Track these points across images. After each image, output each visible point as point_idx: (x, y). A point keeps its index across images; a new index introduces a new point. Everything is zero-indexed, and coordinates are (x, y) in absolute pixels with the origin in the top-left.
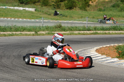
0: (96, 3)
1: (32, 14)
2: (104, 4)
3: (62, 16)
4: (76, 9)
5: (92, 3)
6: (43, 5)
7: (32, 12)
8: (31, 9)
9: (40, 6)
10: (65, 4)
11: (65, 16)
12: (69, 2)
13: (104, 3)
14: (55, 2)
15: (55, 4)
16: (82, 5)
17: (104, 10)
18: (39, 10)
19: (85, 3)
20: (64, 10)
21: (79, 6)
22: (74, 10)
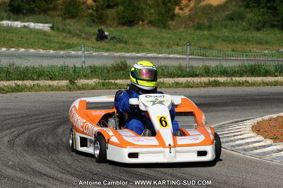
0: (190, 10)
1: (44, 37)
2: (208, 14)
3: (115, 40)
4: (143, 25)
5: (181, 12)
6: (67, 16)
7: (44, 33)
8: (41, 25)
9: (60, 19)
10: (118, 14)
11: (122, 41)
12: (127, 9)
13: (210, 11)
16: (159, 15)
17: (210, 28)
18: (61, 27)
19: (165, 12)
20: (117, 26)
21: (149, 19)
22: (140, 28)
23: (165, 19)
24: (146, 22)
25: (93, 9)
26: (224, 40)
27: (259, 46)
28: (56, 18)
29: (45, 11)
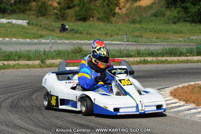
0: (126, 10)
1: (23, 30)
2: (139, 12)
3: (73, 32)
4: (93, 20)
5: (120, 11)
6: (39, 15)
7: (23, 27)
8: (21, 21)
9: (34, 17)
10: (75, 13)
11: (78, 32)
12: (82, 10)
13: (140, 10)
14: (59, 9)
15: (59, 13)
17: (140, 22)
18: (35, 22)
19: (109, 11)
20: (74, 22)
21: (98, 16)
22: (91, 23)
23: (109, 16)
24: (95, 19)
25: (57, 10)
26: (151, 31)
27: (176, 35)
28: (32, 16)
29: (24, 11)
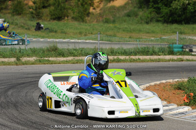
0: (101, 10)
2: (113, 12)
4: (68, 20)
5: (94, 11)
6: (15, 13)
9: (10, 15)
10: (50, 12)
11: (53, 31)
12: (57, 9)
13: (114, 10)
14: (34, 8)
15: (34, 12)
16: (79, 13)
17: (114, 22)
18: (11, 21)
19: (83, 11)
20: (49, 21)
21: (72, 15)
22: (66, 22)
23: (83, 15)
24: (70, 18)
25: (33, 9)
26: (124, 31)
27: (147, 35)
28: (8, 15)
